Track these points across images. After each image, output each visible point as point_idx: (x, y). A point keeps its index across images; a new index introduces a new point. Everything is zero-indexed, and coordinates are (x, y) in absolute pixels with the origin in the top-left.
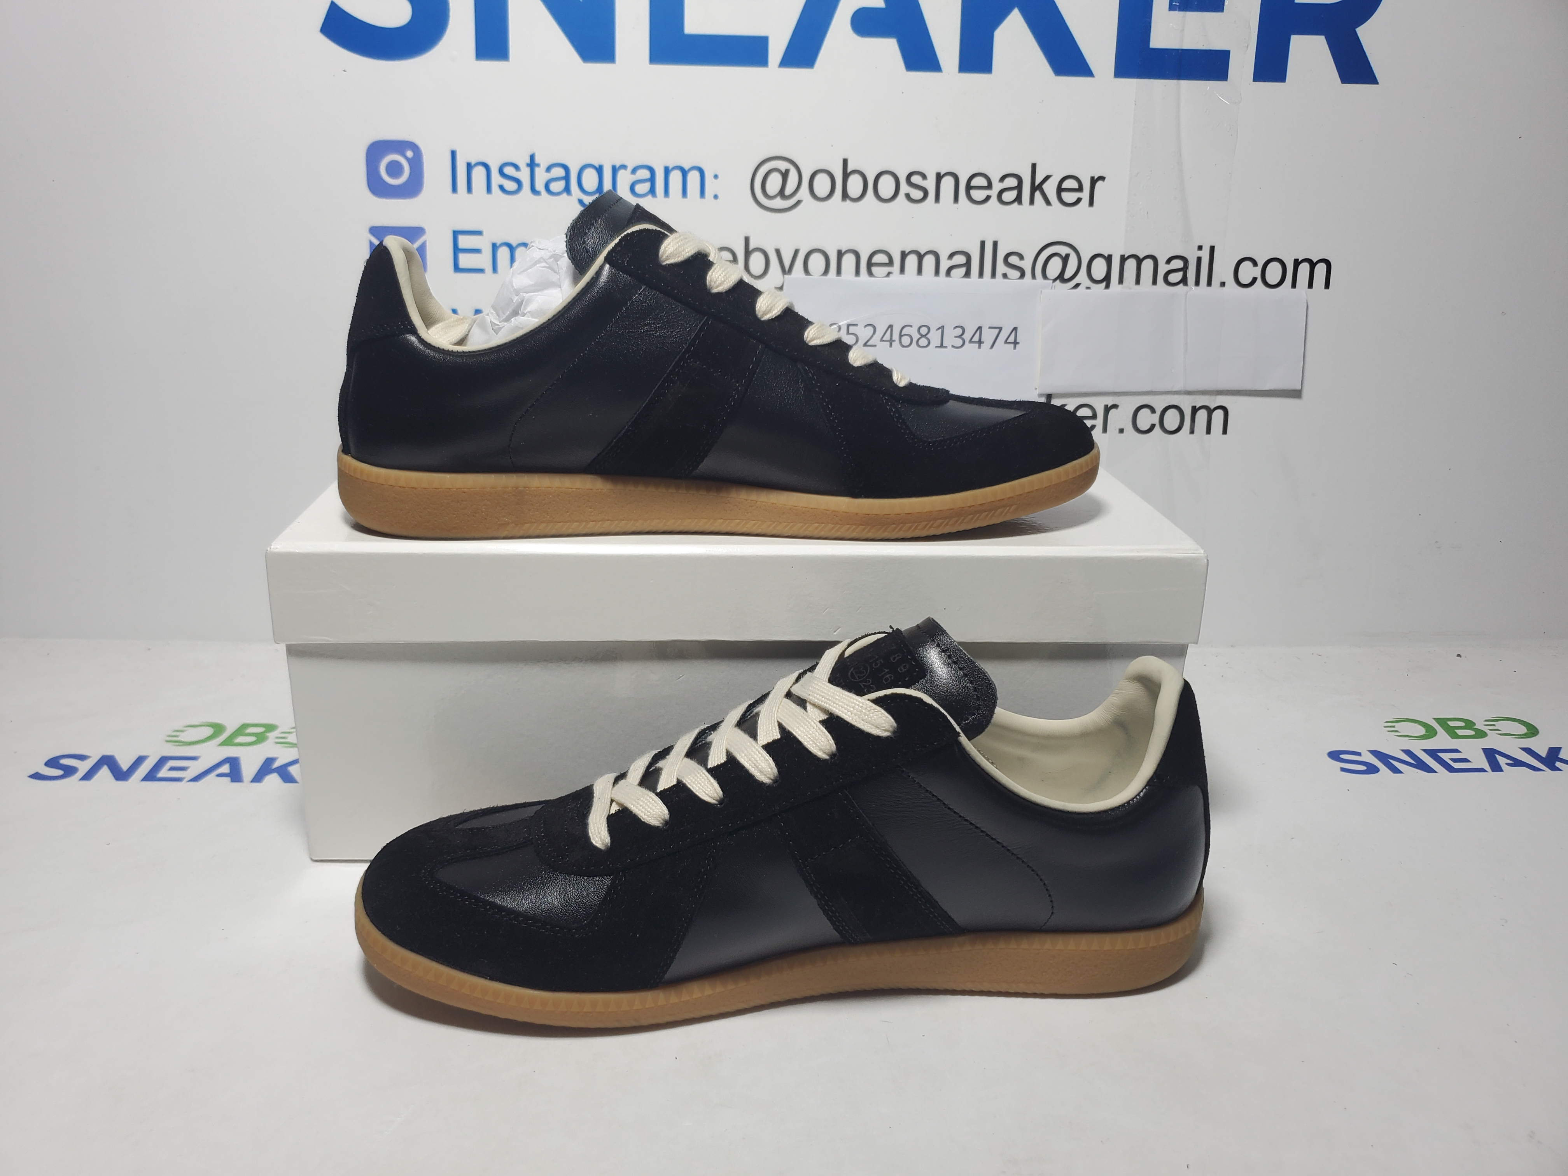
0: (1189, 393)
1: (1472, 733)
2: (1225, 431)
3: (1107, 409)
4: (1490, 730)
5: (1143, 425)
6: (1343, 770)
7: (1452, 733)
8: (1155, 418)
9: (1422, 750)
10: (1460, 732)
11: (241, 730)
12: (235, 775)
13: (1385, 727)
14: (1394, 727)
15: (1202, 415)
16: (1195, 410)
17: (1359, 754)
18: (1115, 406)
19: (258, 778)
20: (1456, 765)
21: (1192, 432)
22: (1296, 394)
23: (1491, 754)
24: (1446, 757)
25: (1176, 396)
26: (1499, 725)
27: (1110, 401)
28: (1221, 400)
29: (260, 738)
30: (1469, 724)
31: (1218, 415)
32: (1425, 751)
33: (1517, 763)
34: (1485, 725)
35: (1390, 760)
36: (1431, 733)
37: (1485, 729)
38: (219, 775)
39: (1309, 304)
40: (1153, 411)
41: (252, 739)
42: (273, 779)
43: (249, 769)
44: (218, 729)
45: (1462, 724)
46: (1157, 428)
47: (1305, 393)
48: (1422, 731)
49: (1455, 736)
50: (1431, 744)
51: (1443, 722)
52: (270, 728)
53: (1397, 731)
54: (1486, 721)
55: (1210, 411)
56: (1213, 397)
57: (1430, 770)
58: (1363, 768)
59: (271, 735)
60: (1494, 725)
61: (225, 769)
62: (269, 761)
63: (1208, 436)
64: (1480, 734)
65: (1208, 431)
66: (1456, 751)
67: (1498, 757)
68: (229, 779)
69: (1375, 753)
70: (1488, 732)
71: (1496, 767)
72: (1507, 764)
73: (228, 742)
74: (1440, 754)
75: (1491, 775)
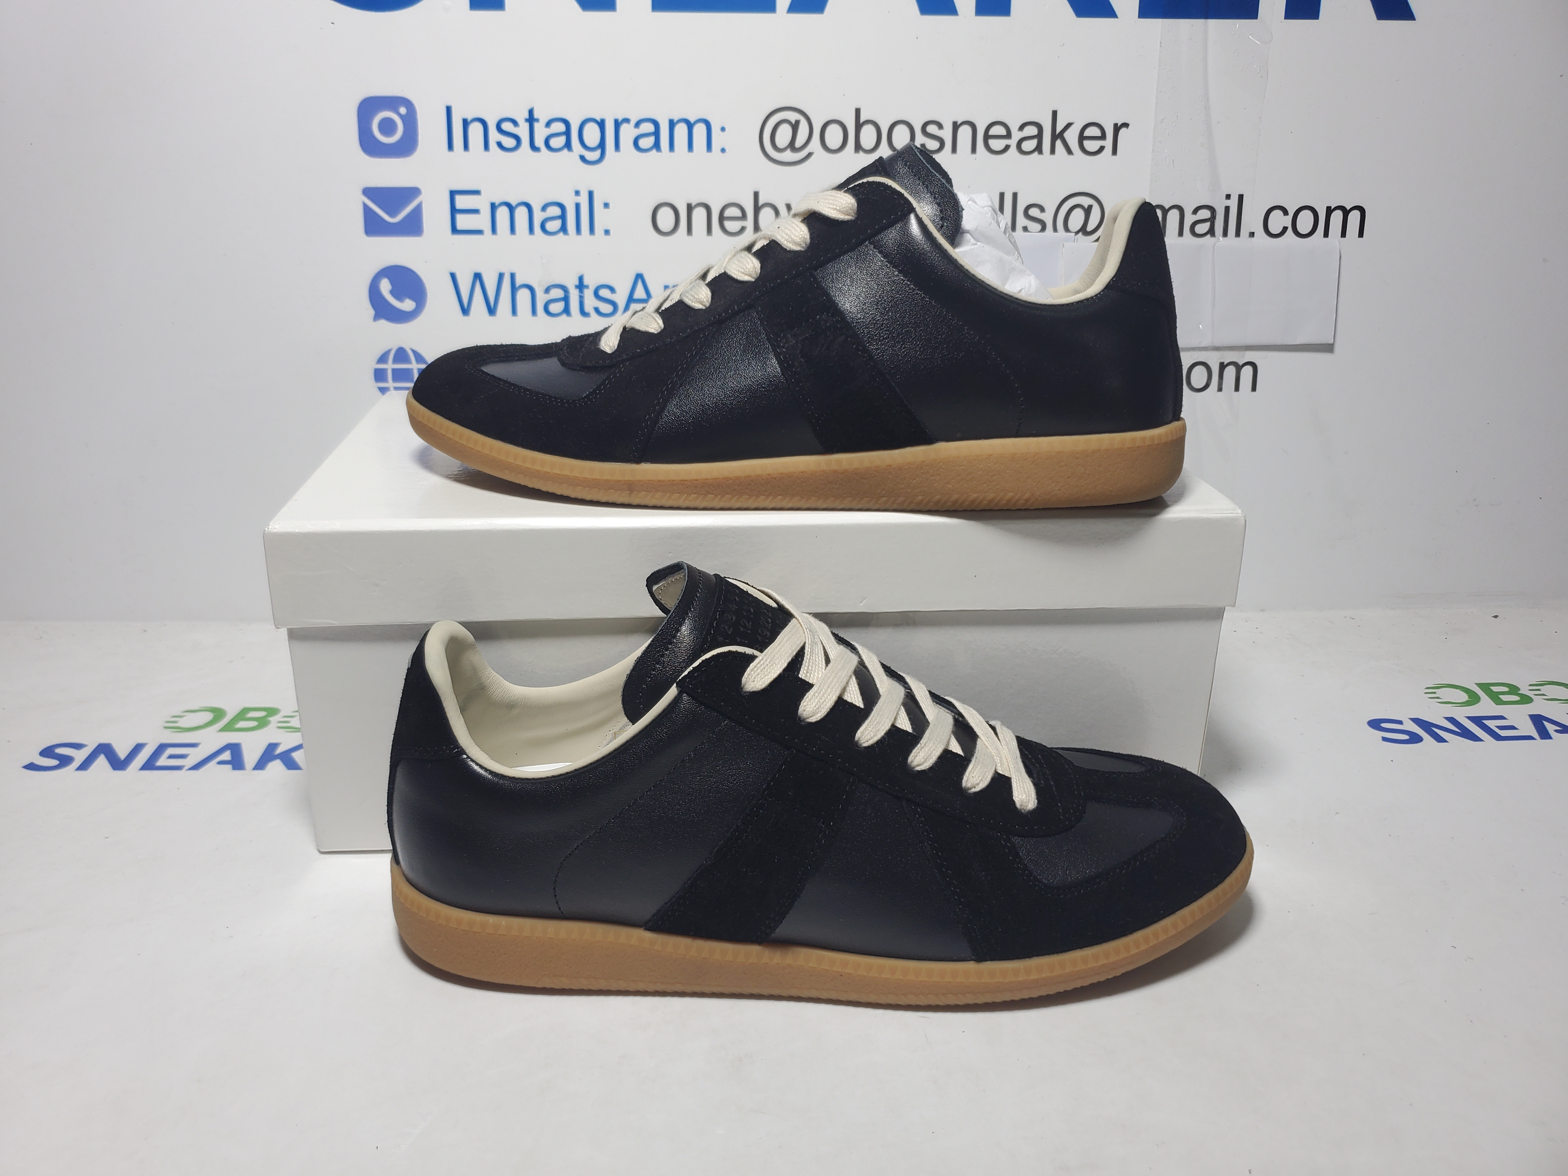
0: (1217, 349)
1: (1517, 698)
2: (1254, 388)
4: (1535, 695)
6: (1385, 739)
7: (1496, 698)
9: (1466, 717)
10: (1504, 698)
11: (242, 715)
12: (237, 763)
13: (1426, 693)
14: (1435, 693)
15: (1230, 372)
16: (1223, 366)
17: (1400, 722)
19: (261, 765)
20: (1503, 733)
21: (1220, 389)
22: (1328, 348)
23: (1538, 720)
24: (1491, 724)
25: (1203, 352)
26: (1545, 689)
28: (1250, 356)
29: (262, 723)
30: (1513, 689)
31: (1247, 372)
32: (1469, 718)
34: (1530, 690)
35: (1433, 729)
36: (1474, 699)
37: (1531, 694)
38: (220, 763)
39: (1342, 252)
41: (254, 724)
42: (276, 766)
43: (251, 756)
44: (218, 713)
45: (1506, 689)
47: (1337, 348)
48: (1464, 697)
49: (1499, 702)
50: (1476, 711)
51: (1485, 687)
52: (272, 712)
53: (1438, 698)
54: (1531, 685)
56: (1242, 353)
57: (1475, 738)
58: (1406, 737)
59: (274, 719)
60: (1539, 690)
61: (226, 756)
62: (272, 747)
63: (1237, 393)
64: (1526, 700)
65: (1237, 388)
66: (1501, 718)
67: (1546, 723)
68: (229, 767)
69: (1417, 721)
70: (1533, 697)
71: (1545, 735)
72: (1556, 731)
73: (229, 727)
74: (1486, 722)
75: (1539, 742)
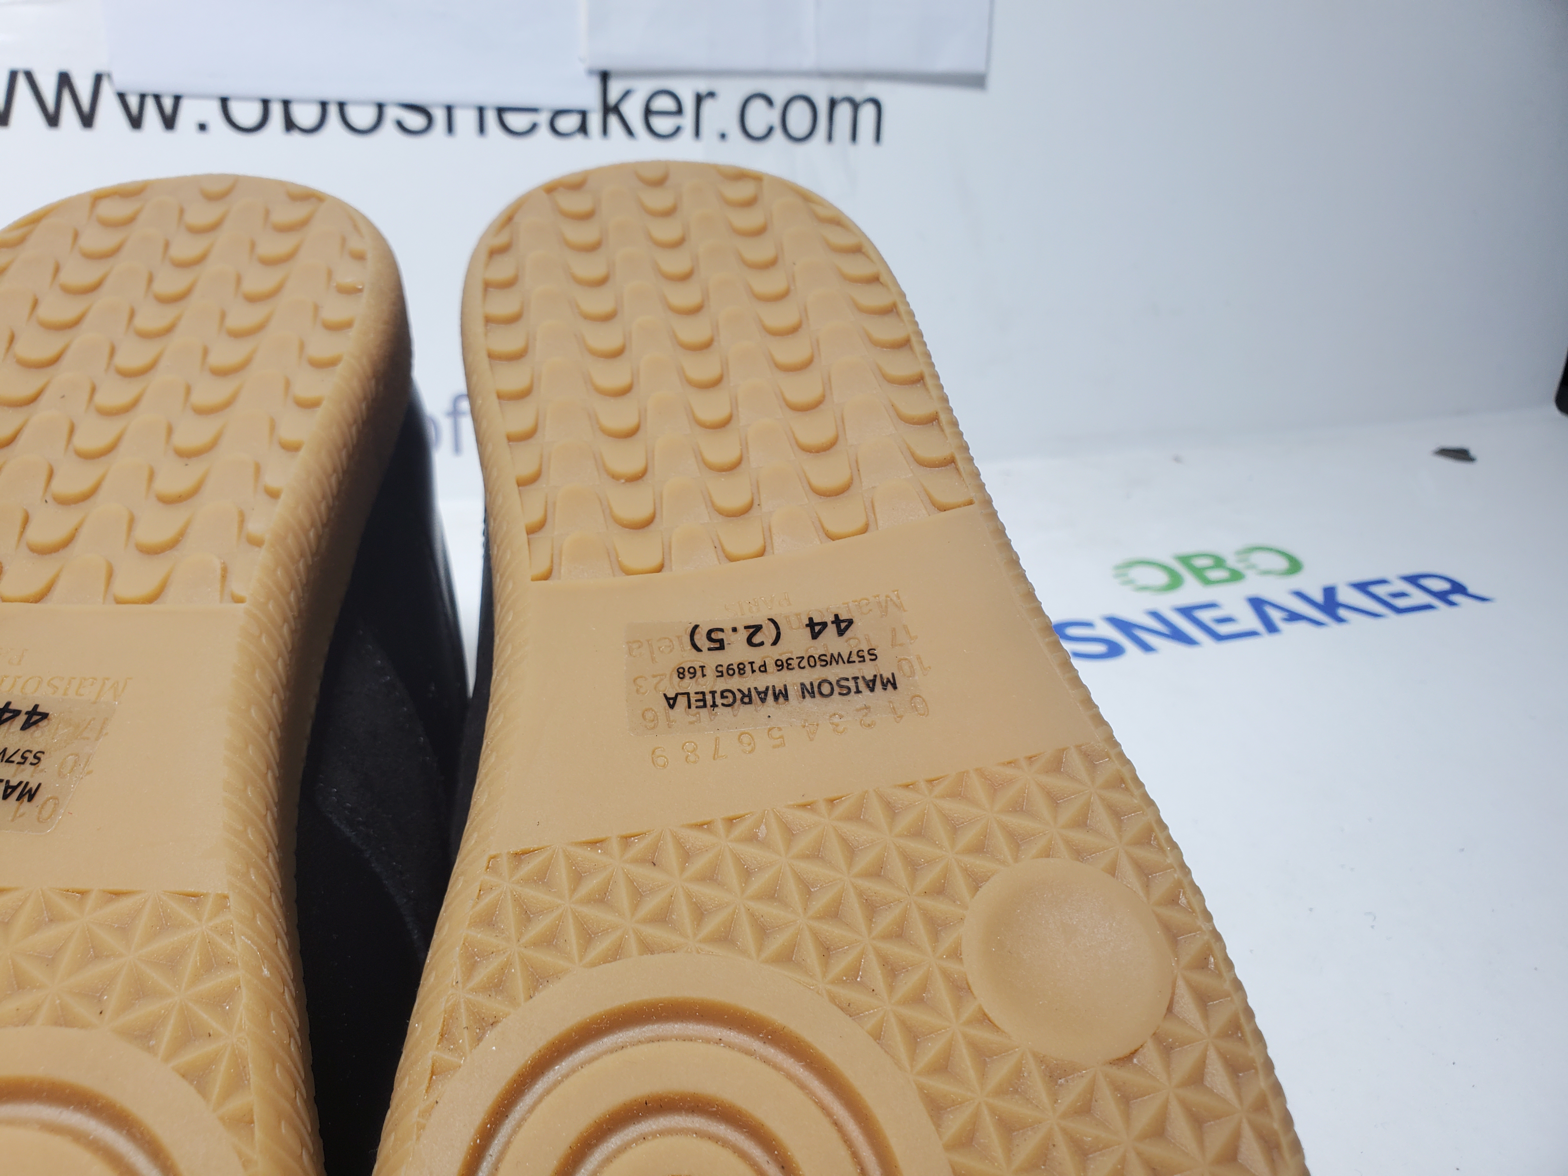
0: (824, 75)
1: (1226, 574)
2: (878, 138)
3: (699, 99)
4: (1245, 567)
5: (756, 125)
6: (1076, 654)
7: (1199, 574)
8: (774, 117)
9: (1173, 608)
10: (1210, 575)
13: (1116, 576)
14: (1127, 575)
15: (844, 112)
16: (833, 104)
17: (1088, 624)
18: (711, 94)
20: (1221, 630)
21: (830, 137)
22: (979, 81)
23: (1257, 604)
24: (1205, 616)
25: (805, 80)
26: (1254, 559)
27: (703, 86)
28: (873, 89)
30: (1218, 561)
31: (867, 113)
32: (1176, 609)
33: (1293, 617)
34: (1238, 561)
35: (1136, 631)
36: (1175, 579)
37: (1239, 566)
40: (769, 101)
45: (1211, 562)
46: (778, 134)
47: (990, 81)
48: (1163, 578)
49: (1207, 582)
50: (1181, 597)
51: (1185, 560)
53: (1132, 582)
54: (1238, 553)
55: (856, 106)
56: (860, 83)
57: (1189, 641)
58: (1100, 648)
60: (1248, 560)
63: (854, 144)
64: (1236, 575)
65: (854, 136)
66: (1214, 605)
67: (1268, 609)
69: (1114, 621)
70: (1244, 571)
71: (1271, 628)
72: (1282, 620)
74: (1198, 614)
75: (1267, 640)
